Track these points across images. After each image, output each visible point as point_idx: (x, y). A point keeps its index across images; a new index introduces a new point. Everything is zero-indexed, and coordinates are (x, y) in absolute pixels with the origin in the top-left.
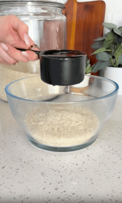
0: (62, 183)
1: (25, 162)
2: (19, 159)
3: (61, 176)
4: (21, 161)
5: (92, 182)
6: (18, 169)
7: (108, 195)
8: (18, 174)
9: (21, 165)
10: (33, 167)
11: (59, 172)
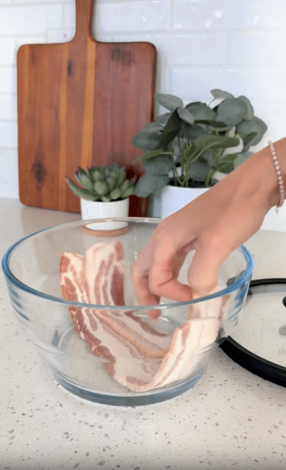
0: (110, 448)
1: (24, 414)
2: (8, 408)
3: (106, 435)
4: (15, 413)
5: (168, 440)
6: (12, 431)
7: (201, 462)
8: (14, 440)
9: (18, 421)
10: (44, 423)
11: (100, 427)
